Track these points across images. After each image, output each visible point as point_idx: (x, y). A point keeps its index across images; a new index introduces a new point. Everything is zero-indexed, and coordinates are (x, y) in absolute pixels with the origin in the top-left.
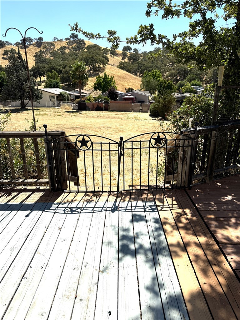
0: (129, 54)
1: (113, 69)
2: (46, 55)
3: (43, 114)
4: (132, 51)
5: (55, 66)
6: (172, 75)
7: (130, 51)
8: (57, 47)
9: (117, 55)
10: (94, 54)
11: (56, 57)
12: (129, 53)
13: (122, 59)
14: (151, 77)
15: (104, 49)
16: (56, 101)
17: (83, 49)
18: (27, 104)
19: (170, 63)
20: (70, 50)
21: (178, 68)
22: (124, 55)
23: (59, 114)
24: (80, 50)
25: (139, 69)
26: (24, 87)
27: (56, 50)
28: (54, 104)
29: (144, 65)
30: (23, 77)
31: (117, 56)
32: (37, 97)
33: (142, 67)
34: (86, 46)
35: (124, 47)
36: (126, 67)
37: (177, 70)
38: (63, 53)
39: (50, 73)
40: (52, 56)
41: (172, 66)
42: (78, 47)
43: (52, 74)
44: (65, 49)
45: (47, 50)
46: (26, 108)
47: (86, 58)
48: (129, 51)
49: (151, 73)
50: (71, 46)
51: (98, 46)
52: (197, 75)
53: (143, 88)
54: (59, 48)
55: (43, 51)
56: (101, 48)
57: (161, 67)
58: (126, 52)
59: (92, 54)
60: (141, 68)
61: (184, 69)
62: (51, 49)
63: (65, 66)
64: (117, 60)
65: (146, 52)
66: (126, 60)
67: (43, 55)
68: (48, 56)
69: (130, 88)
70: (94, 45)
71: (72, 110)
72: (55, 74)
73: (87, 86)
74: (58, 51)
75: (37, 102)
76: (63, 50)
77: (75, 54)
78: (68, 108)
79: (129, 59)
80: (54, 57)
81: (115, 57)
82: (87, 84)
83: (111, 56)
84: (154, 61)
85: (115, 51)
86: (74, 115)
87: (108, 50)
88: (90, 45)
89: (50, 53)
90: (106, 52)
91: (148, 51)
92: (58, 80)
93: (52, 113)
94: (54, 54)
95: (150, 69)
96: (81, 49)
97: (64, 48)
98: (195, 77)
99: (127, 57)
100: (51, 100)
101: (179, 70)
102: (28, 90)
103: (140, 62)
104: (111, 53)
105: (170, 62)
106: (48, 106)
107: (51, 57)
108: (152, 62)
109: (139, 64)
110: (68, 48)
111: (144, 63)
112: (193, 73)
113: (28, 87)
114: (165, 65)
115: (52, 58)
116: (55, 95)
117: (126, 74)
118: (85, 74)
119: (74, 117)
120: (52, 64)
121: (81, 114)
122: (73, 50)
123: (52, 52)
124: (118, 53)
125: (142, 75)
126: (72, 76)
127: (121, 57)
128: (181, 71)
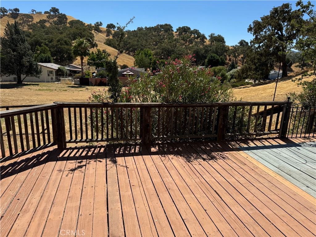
0: (113, 32)
1: (101, 46)
2: (23, 27)
3: (46, 89)
4: (116, 29)
5: (40, 39)
6: (157, 54)
7: (114, 29)
8: (36, 20)
9: (101, 31)
10: (81, 30)
11: (36, 29)
12: (113, 30)
13: (107, 36)
14: (143, 55)
15: (88, 25)
16: (54, 76)
17: (65, 24)
18: (24, 79)
19: (154, 43)
20: (51, 24)
21: (162, 48)
22: (108, 33)
23: (64, 89)
24: (61, 25)
25: (124, 47)
26: (23, 61)
27: (35, 23)
28: (52, 79)
29: (130, 43)
30: (21, 51)
31: (101, 33)
32: (36, 72)
33: (127, 44)
34: (68, 21)
35: (108, 25)
36: (112, 44)
37: (161, 49)
38: (43, 27)
39: (39, 47)
40: (31, 29)
41: (156, 46)
42: (59, 21)
43: (41, 48)
44: (45, 23)
45: (24, 22)
46: (23, 83)
47: (74, 33)
48: (112, 29)
49: (143, 52)
50: (51, 20)
51: (81, 22)
52: (179, 55)
53: (136, 65)
54: (38, 21)
55: (20, 23)
56: (85, 24)
57: (145, 45)
58: (110, 30)
59: (79, 30)
60: (127, 46)
61: (168, 48)
62: (30, 21)
63: (50, 40)
64: (101, 37)
65: (130, 31)
66: (111, 37)
67: (20, 27)
68: (26, 29)
69: (124, 64)
70: (77, 20)
71: (74, 85)
72: (45, 48)
73: (76, 61)
74: (37, 24)
75: (37, 77)
76: (42, 23)
77: (57, 28)
78: (70, 83)
79: (113, 37)
80: (34, 30)
81: (100, 34)
82: (76, 59)
83: (95, 32)
84: (139, 40)
85: (99, 28)
86: (81, 91)
87: (92, 26)
88: (73, 20)
89: (29, 26)
90: (91, 28)
91: (131, 30)
92: (49, 54)
93: (56, 88)
94: (33, 27)
95: (136, 47)
96: (63, 23)
97: (44, 21)
98: (178, 56)
99: (111, 35)
100: (49, 75)
101: (163, 49)
102: (27, 64)
103: (125, 40)
104: (95, 30)
105: (153, 41)
106: (48, 81)
107: (29, 29)
108: (137, 41)
109: (124, 42)
110: (48, 21)
111: (130, 41)
112: (175, 53)
113: (28, 62)
114: (150, 45)
115: (31, 31)
116: (54, 70)
117: (114, 51)
118: (88, 50)
119: (80, 92)
120: (36, 38)
121: (87, 89)
122: (54, 24)
123: (30, 25)
124: (101, 30)
125: (128, 52)
126: (73, 52)
127: (105, 34)
128: (165, 51)
